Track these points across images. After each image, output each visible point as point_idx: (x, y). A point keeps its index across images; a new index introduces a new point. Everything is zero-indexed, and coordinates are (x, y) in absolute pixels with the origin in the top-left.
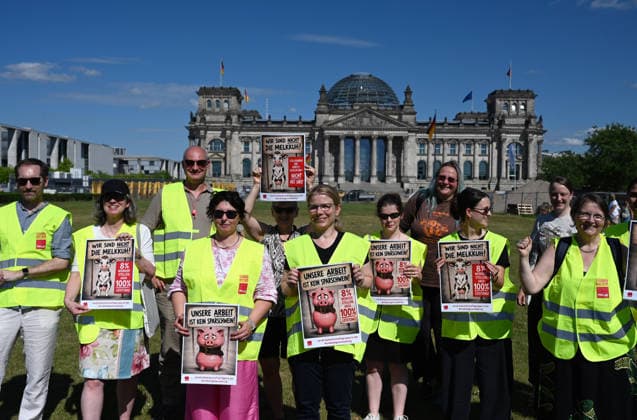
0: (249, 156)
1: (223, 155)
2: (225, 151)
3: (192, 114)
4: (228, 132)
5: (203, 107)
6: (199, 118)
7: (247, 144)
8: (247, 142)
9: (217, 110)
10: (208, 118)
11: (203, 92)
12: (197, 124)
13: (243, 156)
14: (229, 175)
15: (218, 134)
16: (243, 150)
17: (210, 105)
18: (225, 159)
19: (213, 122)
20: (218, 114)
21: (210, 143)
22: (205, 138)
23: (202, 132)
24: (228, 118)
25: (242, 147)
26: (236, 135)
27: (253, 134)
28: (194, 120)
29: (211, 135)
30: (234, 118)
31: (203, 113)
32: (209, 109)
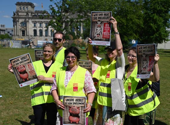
0: (36, 28)
1: (25, 28)
2: (26, 26)
3: (14, 12)
4: (27, 20)
5: (18, 10)
6: (16, 14)
7: (35, 24)
8: (35, 23)
9: (23, 11)
10: (20, 14)
11: (18, 4)
12: (16, 16)
13: (34, 28)
14: (28, 35)
15: (23, 20)
16: (33, 26)
17: (21, 9)
18: (26, 29)
19: (22, 16)
20: (23, 12)
21: (21, 23)
22: (18, 21)
23: (17, 20)
24: (27, 14)
25: (33, 25)
26: (30, 21)
27: (37, 20)
28: (14, 14)
29: (21, 21)
30: (30, 14)
31: (18, 12)
32: (20, 11)
